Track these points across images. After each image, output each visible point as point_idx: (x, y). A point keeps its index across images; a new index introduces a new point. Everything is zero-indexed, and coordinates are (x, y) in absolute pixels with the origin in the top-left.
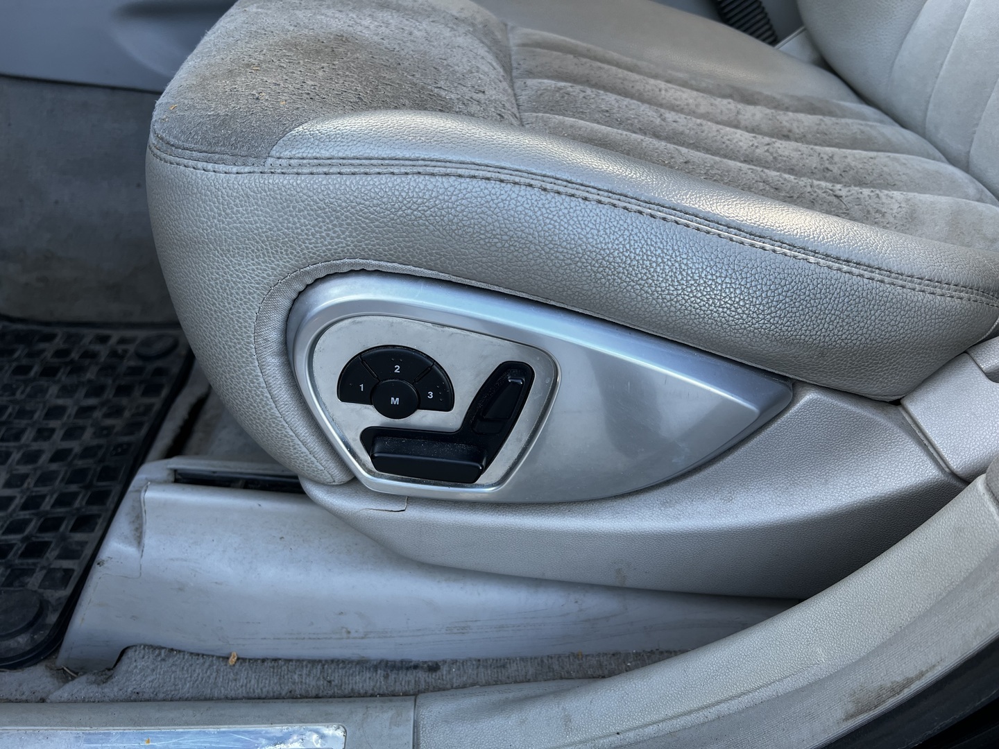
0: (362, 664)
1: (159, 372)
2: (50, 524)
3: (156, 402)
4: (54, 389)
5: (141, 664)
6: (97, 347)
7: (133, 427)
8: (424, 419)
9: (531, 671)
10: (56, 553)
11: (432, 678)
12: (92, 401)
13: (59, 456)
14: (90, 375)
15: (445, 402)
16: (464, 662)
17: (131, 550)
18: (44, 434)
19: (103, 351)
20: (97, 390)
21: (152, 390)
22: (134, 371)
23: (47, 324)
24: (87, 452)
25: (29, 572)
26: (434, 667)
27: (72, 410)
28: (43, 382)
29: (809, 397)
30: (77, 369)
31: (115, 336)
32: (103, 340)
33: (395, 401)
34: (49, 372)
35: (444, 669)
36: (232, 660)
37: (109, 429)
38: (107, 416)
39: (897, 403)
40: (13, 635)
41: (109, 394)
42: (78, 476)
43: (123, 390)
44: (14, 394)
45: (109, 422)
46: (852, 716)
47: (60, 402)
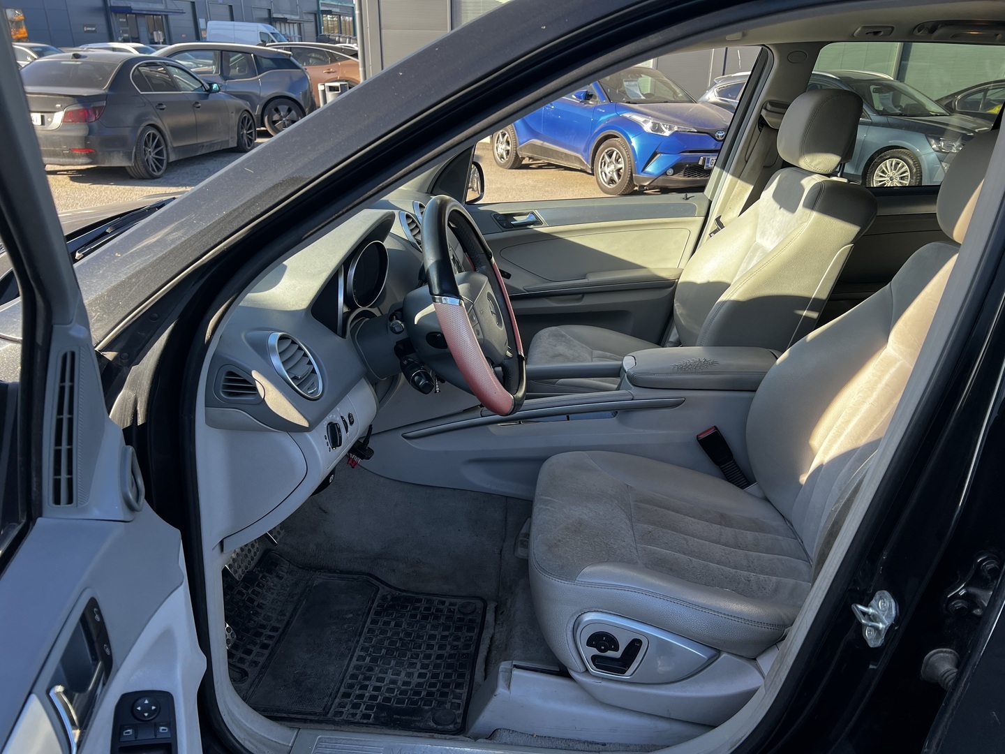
0: (579, 741)
1: (471, 621)
2: (446, 685)
3: (474, 634)
4: (429, 627)
5: (505, 734)
6: (441, 607)
7: (467, 646)
8: (610, 654)
9: (638, 749)
10: (452, 697)
11: (603, 747)
12: (446, 633)
13: (439, 657)
14: (442, 620)
15: (616, 649)
16: (614, 744)
17: (506, 692)
18: (430, 647)
19: (444, 608)
20: (447, 628)
21: (470, 629)
22: (461, 620)
23: (417, 593)
24: (451, 656)
25: (445, 703)
26: (604, 745)
27: (438, 637)
28: (423, 622)
29: (724, 655)
30: (436, 618)
31: (448, 601)
32: (443, 603)
33: (603, 648)
34: (425, 618)
35: (608, 745)
36: (535, 736)
37: (457, 646)
38: (454, 640)
39: (755, 659)
40: (448, 725)
41: (452, 630)
42: (449, 666)
43: (458, 629)
44: (413, 627)
45: (455, 643)
46: (730, 749)
47: (433, 632)
